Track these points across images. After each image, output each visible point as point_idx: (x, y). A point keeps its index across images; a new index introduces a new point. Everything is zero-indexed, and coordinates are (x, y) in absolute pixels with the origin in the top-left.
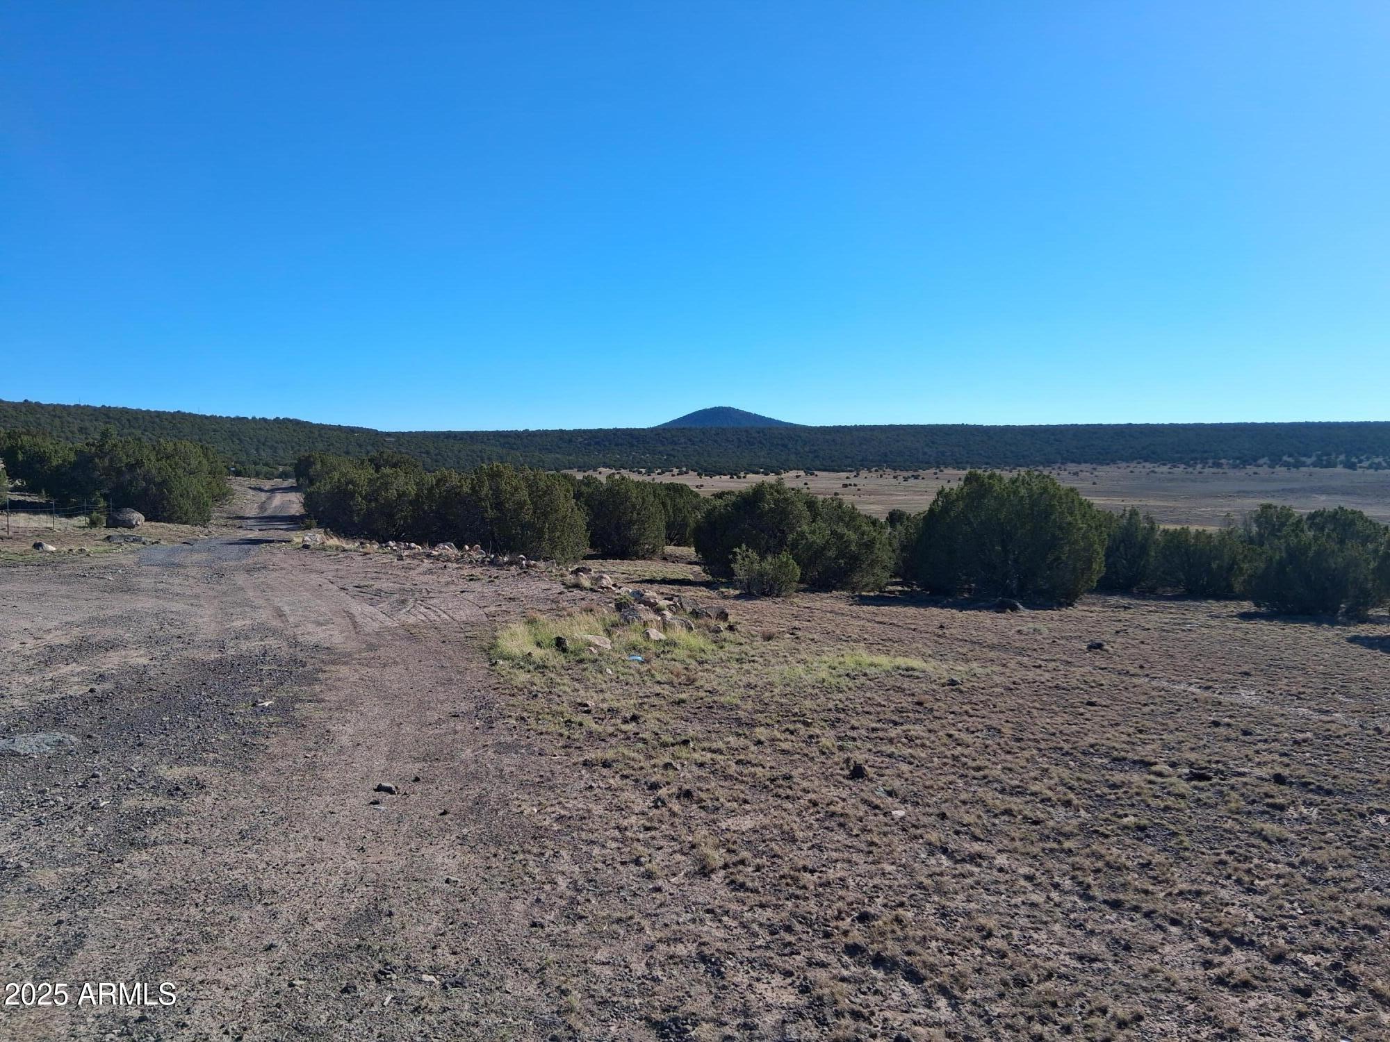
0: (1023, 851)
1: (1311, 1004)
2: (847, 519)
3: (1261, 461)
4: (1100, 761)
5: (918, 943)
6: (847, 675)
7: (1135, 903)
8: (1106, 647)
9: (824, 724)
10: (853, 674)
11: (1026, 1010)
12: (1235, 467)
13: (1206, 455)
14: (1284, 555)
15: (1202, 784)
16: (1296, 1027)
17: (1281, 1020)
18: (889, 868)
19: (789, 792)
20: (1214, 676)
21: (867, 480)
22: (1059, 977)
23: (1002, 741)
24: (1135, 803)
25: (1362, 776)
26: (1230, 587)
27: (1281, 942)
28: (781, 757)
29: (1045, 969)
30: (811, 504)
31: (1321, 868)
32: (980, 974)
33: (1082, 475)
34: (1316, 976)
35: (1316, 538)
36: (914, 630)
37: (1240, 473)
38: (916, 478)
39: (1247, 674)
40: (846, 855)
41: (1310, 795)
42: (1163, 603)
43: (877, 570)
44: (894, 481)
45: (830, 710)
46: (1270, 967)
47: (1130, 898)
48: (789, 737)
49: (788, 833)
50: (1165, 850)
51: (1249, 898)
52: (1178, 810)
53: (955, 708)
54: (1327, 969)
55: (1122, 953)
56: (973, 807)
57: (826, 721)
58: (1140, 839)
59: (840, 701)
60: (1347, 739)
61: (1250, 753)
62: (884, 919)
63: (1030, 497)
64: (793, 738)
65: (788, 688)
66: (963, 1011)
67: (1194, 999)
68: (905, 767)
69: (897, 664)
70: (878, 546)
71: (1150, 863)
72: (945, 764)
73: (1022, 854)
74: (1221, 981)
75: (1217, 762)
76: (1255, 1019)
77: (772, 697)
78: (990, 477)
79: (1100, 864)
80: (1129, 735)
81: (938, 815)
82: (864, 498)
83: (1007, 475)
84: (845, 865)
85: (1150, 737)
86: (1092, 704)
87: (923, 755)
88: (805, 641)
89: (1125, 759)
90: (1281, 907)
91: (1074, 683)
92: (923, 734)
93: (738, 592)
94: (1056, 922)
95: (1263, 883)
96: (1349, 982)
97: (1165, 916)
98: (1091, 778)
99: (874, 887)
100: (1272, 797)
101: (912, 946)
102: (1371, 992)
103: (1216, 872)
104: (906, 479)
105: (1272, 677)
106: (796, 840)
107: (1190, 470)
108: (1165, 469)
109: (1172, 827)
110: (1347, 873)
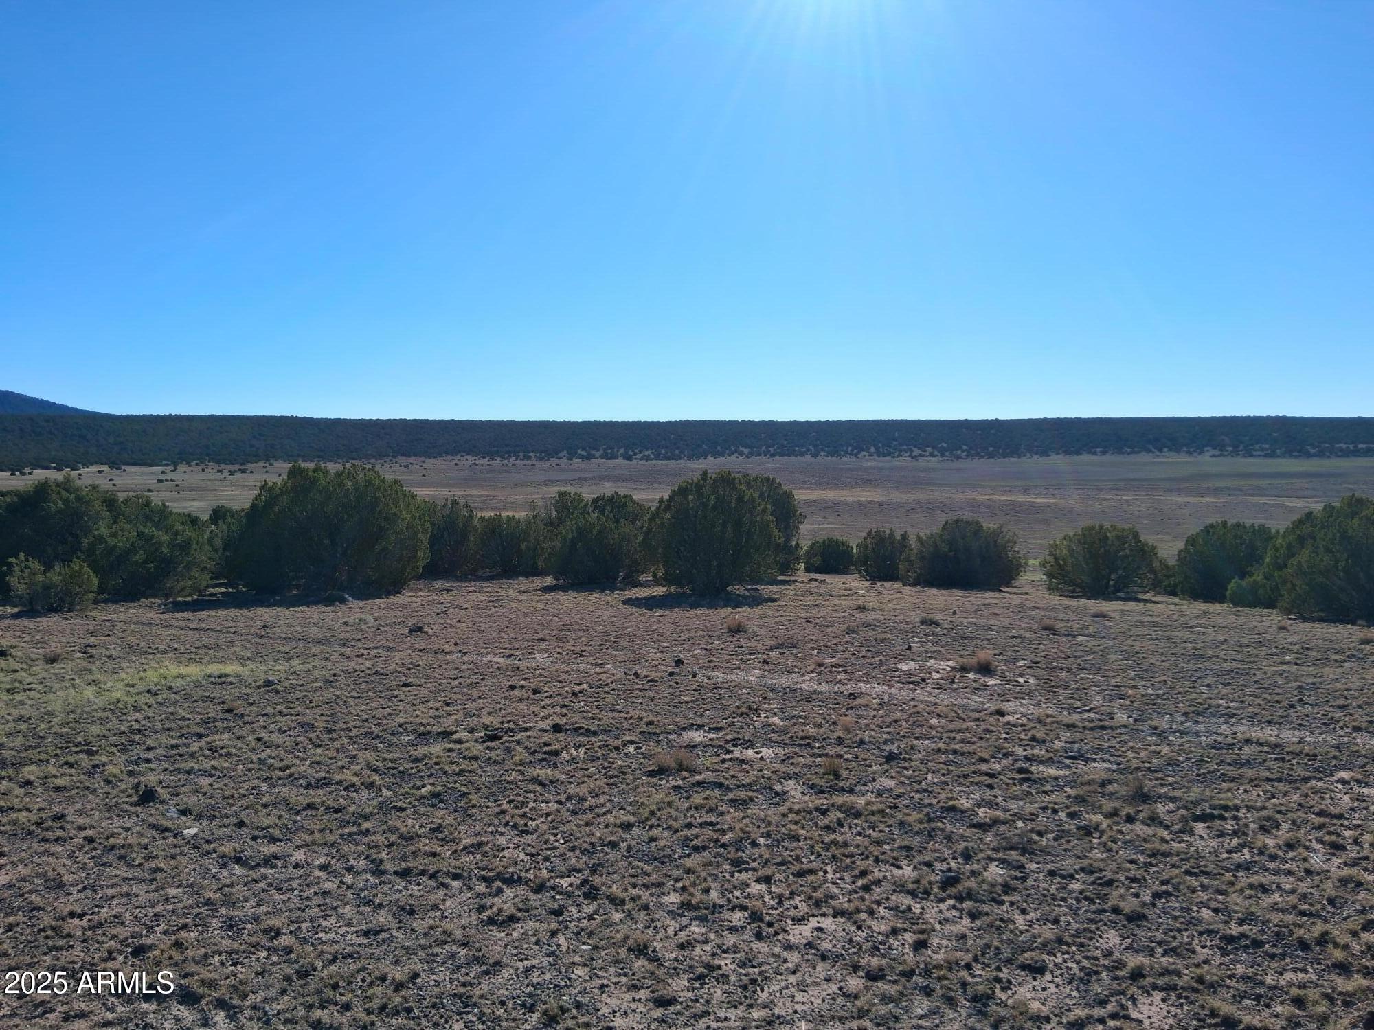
0: (321, 841)
1: (562, 922)
2: (156, 519)
3: (561, 454)
4: (407, 738)
5: (197, 963)
6: (149, 691)
7: (421, 868)
8: (426, 629)
9: (114, 749)
10: (155, 689)
11: (308, 998)
12: (541, 459)
13: (517, 449)
14: (575, 534)
15: (493, 744)
16: (549, 945)
17: (537, 943)
18: (172, 891)
19: (60, 833)
20: (516, 644)
21: (185, 474)
22: (343, 958)
23: (313, 736)
24: (434, 772)
25: (621, 715)
26: (535, 566)
27: (544, 871)
28: (54, 795)
29: (330, 954)
30: (110, 502)
31: (582, 799)
32: (263, 977)
33: (412, 467)
34: (568, 895)
35: (598, 519)
36: (234, 633)
37: (546, 465)
38: (243, 471)
39: (543, 640)
40: (125, 889)
41: (581, 739)
42: (481, 583)
43: (195, 573)
44: (218, 476)
45: (123, 733)
46: (533, 897)
47: (417, 864)
48: (68, 771)
49: (54, 880)
50: (455, 811)
51: (522, 840)
52: (471, 772)
53: (269, 710)
54: (578, 887)
55: (407, 918)
56: (275, 808)
57: (116, 746)
58: (434, 806)
59: (136, 721)
60: (613, 686)
61: (537, 709)
62: (162, 947)
63: (356, 489)
64: (73, 771)
65: (72, 716)
66: (242, 1019)
67: (465, 945)
68: (203, 781)
69: (208, 672)
70: (194, 546)
71: (440, 826)
72: (249, 770)
73: (320, 845)
74: (491, 921)
75: (509, 722)
76: (516, 947)
77: (50, 728)
78: (315, 471)
79: (393, 838)
80: (437, 709)
81: (235, 825)
82: (183, 494)
83: (333, 467)
84: (123, 900)
85: (455, 708)
86: (406, 685)
87: (226, 765)
88: (99, 660)
89: (430, 732)
90: (547, 842)
91: (393, 667)
92: (230, 743)
93: (16, 610)
94: (346, 904)
95: (534, 823)
96: (592, 894)
97: (448, 874)
98: (396, 757)
99: (155, 915)
100: (550, 745)
101: (191, 967)
102: (608, 897)
103: (496, 822)
104: (232, 473)
105: (562, 641)
106: (65, 885)
107: (506, 462)
108: (485, 461)
109: (463, 789)
110: (602, 800)
